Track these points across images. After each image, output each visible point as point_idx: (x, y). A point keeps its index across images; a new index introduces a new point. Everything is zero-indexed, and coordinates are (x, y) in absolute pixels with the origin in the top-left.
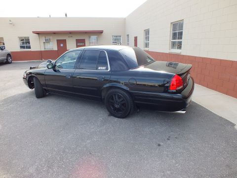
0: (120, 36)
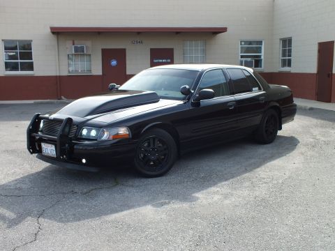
0: (260, 43)
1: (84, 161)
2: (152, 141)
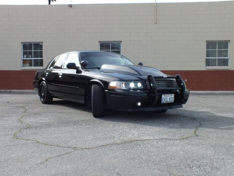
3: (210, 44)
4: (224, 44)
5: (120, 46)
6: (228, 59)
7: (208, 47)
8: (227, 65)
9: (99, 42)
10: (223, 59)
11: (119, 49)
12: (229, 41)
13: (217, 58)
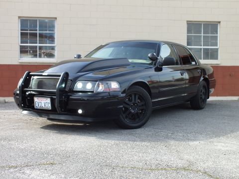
1: (80, 111)
2: (133, 96)
3: (193, 27)
4: (212, 27)
5: (53, 27)
6: (217, 49)
7: (189, 31)
8: (217, 58)
9: (19, 17)
10: (211, 49)
11: (53, 31)
12: (219, 22)
13: (202, 47)
